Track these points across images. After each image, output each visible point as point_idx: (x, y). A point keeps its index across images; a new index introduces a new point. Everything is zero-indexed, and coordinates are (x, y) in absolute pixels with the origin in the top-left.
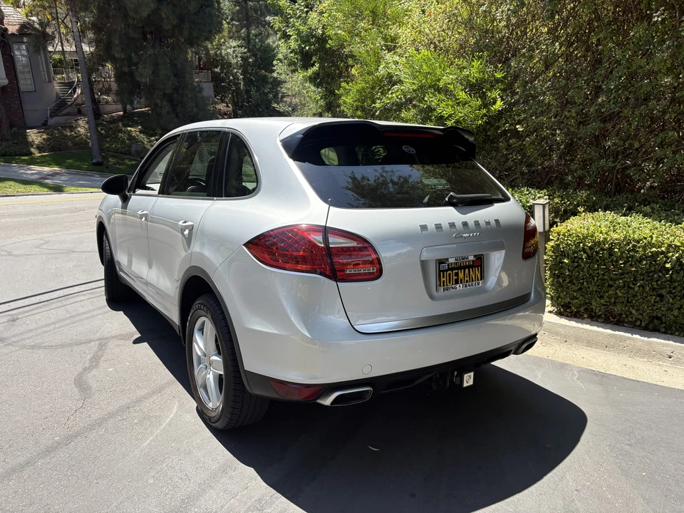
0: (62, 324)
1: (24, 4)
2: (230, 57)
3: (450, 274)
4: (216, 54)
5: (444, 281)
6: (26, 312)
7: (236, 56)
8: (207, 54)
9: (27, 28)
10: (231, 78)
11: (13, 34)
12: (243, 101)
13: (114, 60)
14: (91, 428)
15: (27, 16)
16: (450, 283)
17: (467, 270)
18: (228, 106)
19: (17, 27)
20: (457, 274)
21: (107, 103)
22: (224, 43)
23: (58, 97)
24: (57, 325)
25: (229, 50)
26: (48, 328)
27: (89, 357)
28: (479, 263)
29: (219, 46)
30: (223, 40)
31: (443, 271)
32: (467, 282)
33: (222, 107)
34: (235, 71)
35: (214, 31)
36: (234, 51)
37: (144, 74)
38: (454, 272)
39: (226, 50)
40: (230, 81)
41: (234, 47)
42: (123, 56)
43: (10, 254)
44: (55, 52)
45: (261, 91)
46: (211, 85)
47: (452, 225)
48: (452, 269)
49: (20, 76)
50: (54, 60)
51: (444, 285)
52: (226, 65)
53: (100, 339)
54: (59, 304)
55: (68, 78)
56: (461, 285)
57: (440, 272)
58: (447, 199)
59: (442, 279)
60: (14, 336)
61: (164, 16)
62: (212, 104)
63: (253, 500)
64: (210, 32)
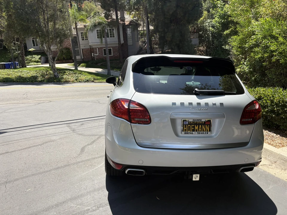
0: (94, 128)
1: (132, 14)
2: (207, 27)
3: (189, 127)
4: (201, 26)
5: (185, 129)
6: (87, 122)
7: (210, 26)
8: (198, 26)
9: (132, 22)
10: (206, 35)
11: (127, 25)
12: (210, 45)
13: (159, 32)
14: (74, 164)
15: (133, 18)
16: (189, 130)
17: (200, 126)
18: (204, 48)
19: (129, 22)
20: (194, 127)
21: (156, 48)
22: (205, 21)
23: (140, 47)
24: (92, 128)
25: (206, 24)
26: (89, 129)
27: (93, 140)
28: (208, 124)
29: (203, 22)
30: (205, 20)
31: (185, 125)
32: (200, 131)
33: (201, 48)
34: (208, 32)
35: (198, 17)
36: (209, 24)
37: (169, 37)
38: (192, 126)
39: (205, 24)
40: (206, 37)
41: (209, 23)
42: (162, 30)
43: (99, 102)
44: (142, 30)
45: (219, 41)
46: (198, 39)
47: (190, 104)
48: (191, 124)
49: (128, 40)
50: (141, 33)
51: (185, 131)
52: (205, 30)
53: (100, 135)
54: (99, 121)
55: (145, 39)
56: (196, 132)
57: (184, 125)
58: (194, 92)
59: (184, 128)
60: (78, 130)
61: (178, 12)
62: (197, 47)
63: (99, 203)
64: (197, 17)
